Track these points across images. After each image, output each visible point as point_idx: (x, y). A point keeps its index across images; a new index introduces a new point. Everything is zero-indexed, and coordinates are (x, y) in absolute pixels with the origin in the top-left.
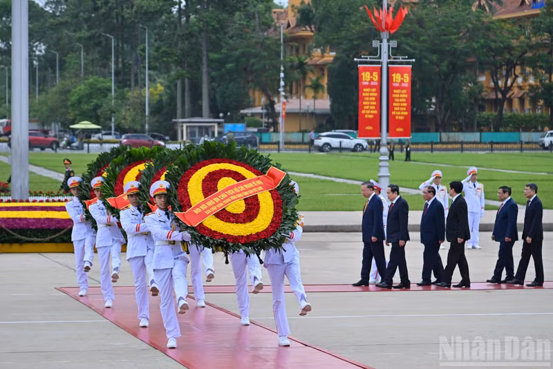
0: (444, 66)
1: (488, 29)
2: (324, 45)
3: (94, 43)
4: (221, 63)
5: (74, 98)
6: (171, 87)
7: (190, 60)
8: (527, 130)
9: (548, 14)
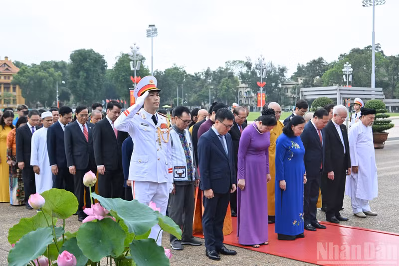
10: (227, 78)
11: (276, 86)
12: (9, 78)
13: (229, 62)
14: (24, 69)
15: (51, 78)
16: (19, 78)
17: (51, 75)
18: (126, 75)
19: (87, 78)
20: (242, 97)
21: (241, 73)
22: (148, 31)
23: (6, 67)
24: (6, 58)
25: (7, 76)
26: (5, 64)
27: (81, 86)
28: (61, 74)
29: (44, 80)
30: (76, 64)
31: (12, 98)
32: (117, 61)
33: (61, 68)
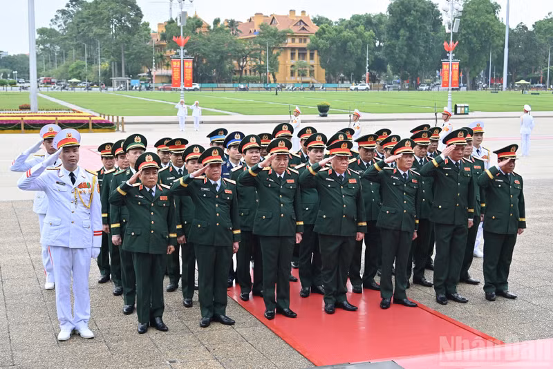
0: (218, 58)
1: (235, 42)
2: (171, 48)
3: (78, 46)
4: (130, 55)
5: (70, 69)
6: (110, 64)
7: (117, 54)
8: (252, 82)
9: (260, 37)
12: (305, 41)
14: (325, 27)
15: (360, 40)
16: (317, 41)
17: (360, 35)
18: (468, 33)
19: (410, 38)
23: (303, 25)
24: (303, 12)
25: (303, 38)
26: (301, 21)
27: (401, 51)
28: (373, 35)
29: (350, 43)
30: (396, 20)
31: (308, 69)
33: (376, 25)
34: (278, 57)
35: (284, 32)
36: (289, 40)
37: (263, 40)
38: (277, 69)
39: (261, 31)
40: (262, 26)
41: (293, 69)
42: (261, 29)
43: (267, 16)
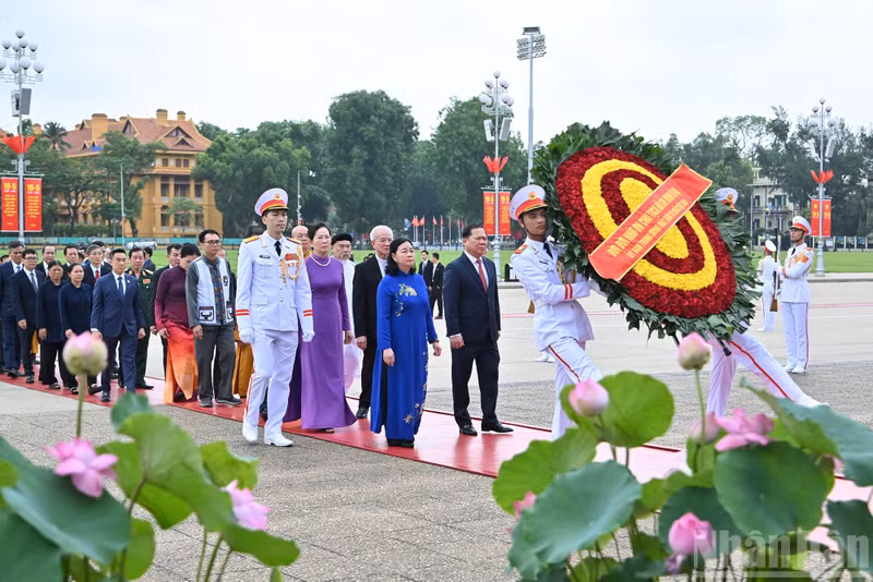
1: (63, 164)
9: (106, 155)
10: (722, 162)
11: (853, 183)
12: (186, 164)
13: (725, 120)
14: (223, 140)
15: (285, 164)
16: (210, 163)
17: (285, 155)
19: (369, 163)
20: (760, 213)
21: (759, 149)
22: (522, 43)
23: (181, 137)
24: (181, 114)
25: (183, 159)
26: (178, 129)
27: (354, 184)
28: (309, 154)
29: (269, 169)
30: (344, 130)
31: (192, 212)
32: (442, 120)
33: (308, 139)
34: (141, 191)
35: (150, 147)
36: (158, 162)
37: (114, 160)
38: (138, 213)
39: (107, 143)
40: (109, 136)
41: (165, 212)
42: (108, 140)
43: (114, 121)
